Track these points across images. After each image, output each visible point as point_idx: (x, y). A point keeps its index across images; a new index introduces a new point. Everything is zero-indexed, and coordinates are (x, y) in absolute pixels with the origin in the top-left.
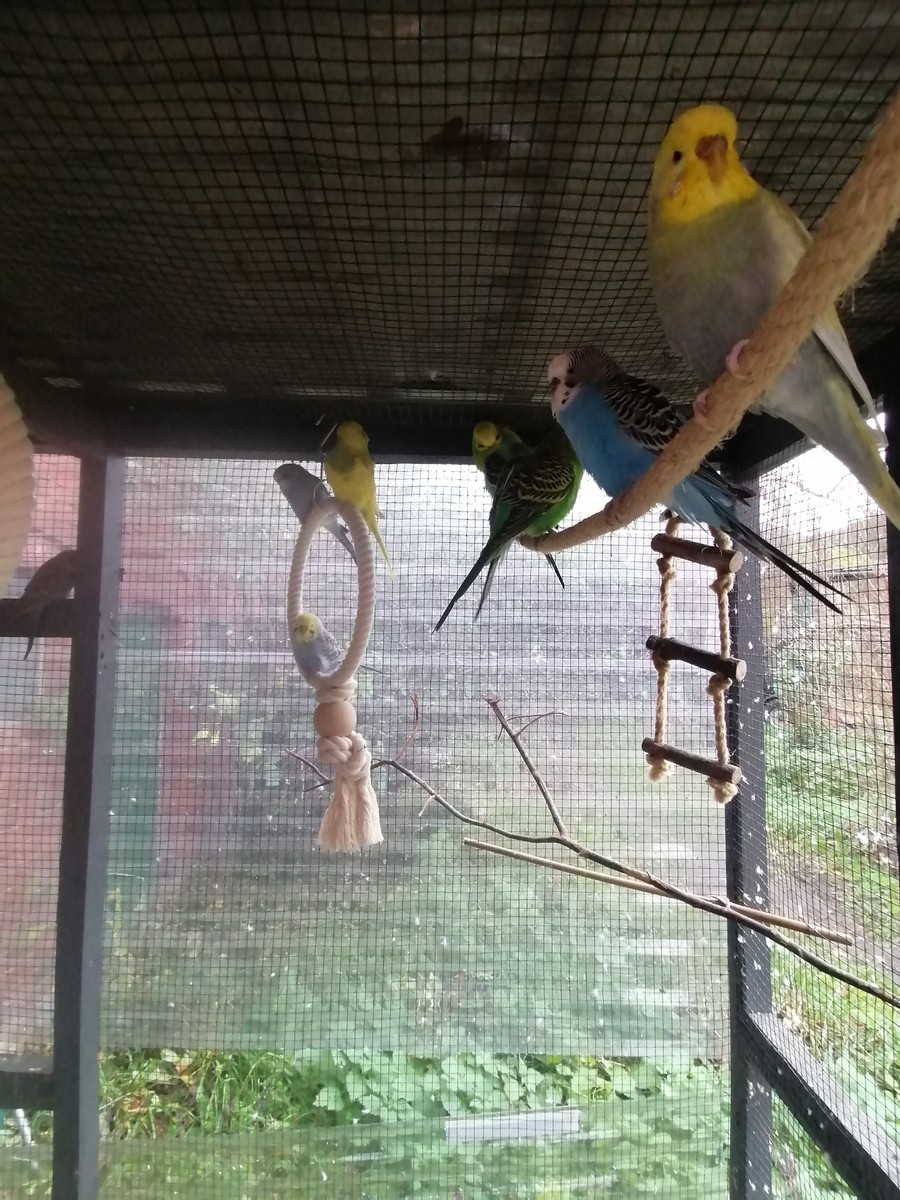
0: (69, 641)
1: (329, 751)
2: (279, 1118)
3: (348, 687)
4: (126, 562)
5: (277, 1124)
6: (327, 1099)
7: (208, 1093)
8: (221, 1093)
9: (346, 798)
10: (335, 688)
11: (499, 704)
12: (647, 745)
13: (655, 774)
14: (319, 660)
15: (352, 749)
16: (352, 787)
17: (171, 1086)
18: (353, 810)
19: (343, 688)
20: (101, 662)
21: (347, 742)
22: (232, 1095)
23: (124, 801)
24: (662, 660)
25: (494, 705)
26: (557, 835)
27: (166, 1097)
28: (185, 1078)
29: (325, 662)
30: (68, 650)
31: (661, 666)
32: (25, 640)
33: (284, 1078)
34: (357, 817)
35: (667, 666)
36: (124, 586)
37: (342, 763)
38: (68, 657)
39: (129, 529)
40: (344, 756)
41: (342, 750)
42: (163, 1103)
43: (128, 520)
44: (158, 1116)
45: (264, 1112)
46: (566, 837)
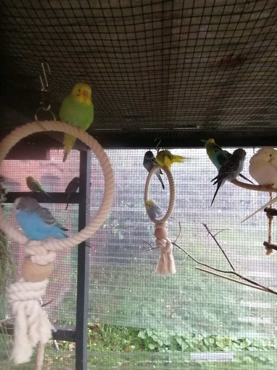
0: (78, 204)
1: (160, 244)
2: (126, 339)
3: (165, 224)
4: (92, 181)
5: (125, 341)
6: (141, 335)
7: (105, 330)
8: (109, 330)
9: (165, 258)
10: (161, 224)
11: (207, 225)
12: (265, 244)
13: (268, 253)
14: (155, 215)
15: (167, 244)
16: (166, 255)
17: (94, 327)
18: (167, 262)
19: (164, 224)
20: (87, 211)
21: (165, 241)
22: (112, 331)
23: (93, 252)
24: (271, 216)
25: (205, 226)
26: (232, 271)
27: (93, 330)
28: (98, 325)
29: (157, 215)
30: (78, 207)
31: (270, 218)
32: (66, 204)
33: (128, 328)
34: (168, 265)
35: (273, 218)
36: (92, 188)
37: (164, 248)
38: (78, 209)
39: (92, 171)
40: (165, 245)
41: (164, 243)
42: (92, 332)
43: (92, 168)
44: (91, 336)
45: (122, 337)
46: (236, 272)
